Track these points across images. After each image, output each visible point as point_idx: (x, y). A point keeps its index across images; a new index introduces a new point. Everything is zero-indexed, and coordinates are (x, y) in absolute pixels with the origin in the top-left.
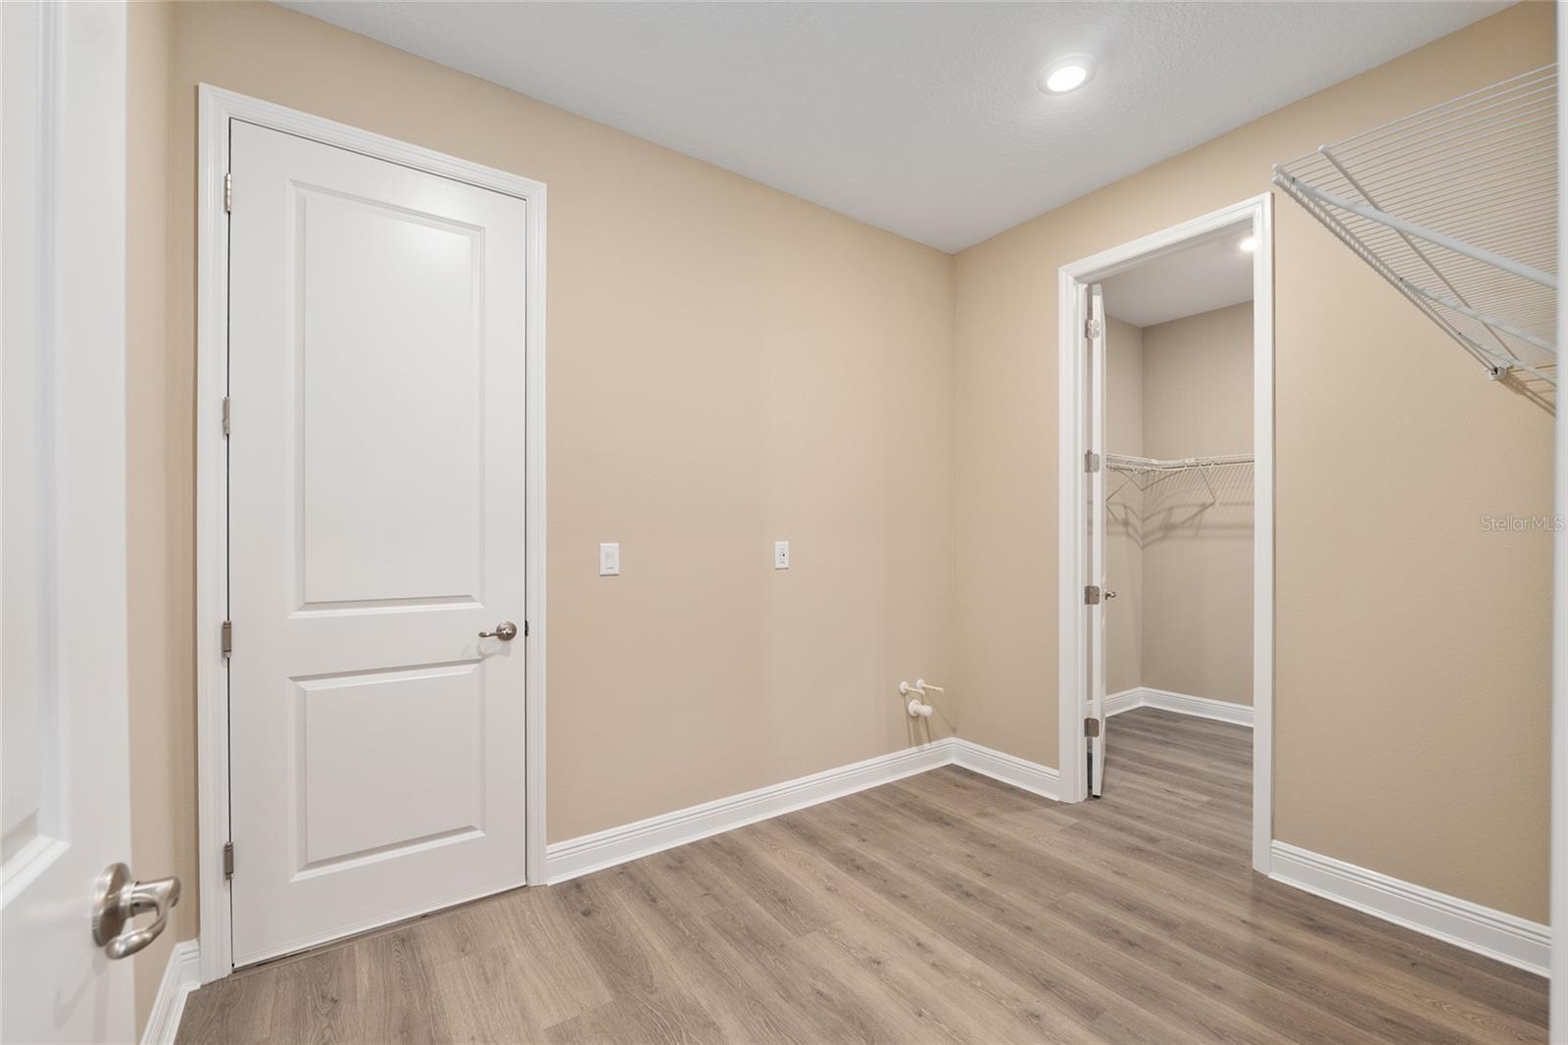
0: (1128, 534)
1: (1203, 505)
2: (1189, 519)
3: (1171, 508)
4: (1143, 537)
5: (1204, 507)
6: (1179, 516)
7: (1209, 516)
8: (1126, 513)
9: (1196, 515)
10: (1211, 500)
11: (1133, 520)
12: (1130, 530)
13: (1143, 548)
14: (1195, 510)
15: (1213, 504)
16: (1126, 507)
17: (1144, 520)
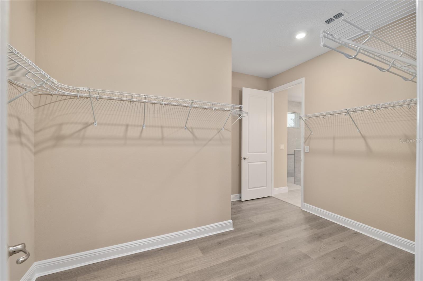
0: (21, 144)
1: (87, 123)
2: (77, 132)
3: (61, 125)
4: (36, 145)
5: (87, 125)
6: (66, 130)
7: (90, 131)
8: (20, 125)
9: (80, 130)
10: (91, 121)
11: (25, 130)
12: (24, 140)
13: (35, 153)
14: (80, 127)
15: (93, 123)
16: (19, 120)
17: (36, 132)
